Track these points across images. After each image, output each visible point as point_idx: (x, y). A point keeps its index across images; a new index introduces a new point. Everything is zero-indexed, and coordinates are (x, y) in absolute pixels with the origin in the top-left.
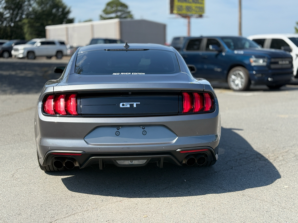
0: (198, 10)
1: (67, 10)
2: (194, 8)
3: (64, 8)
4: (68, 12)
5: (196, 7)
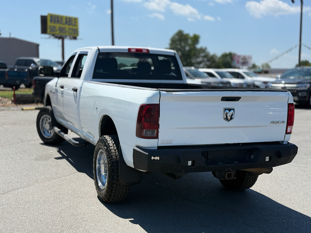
2: (67, 30)
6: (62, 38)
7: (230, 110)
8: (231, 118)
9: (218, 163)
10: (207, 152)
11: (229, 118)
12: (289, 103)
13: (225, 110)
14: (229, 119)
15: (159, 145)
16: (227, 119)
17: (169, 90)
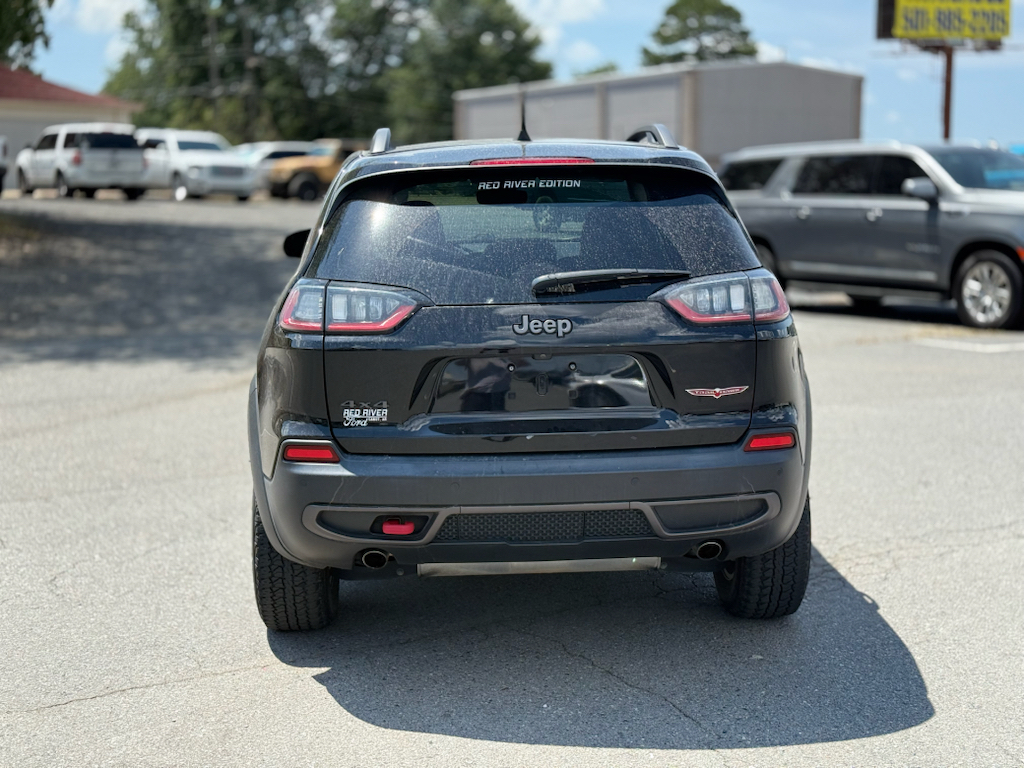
1: (529, 35)
2: (967, 17)
4: (536, 43)
6: (946, 50)
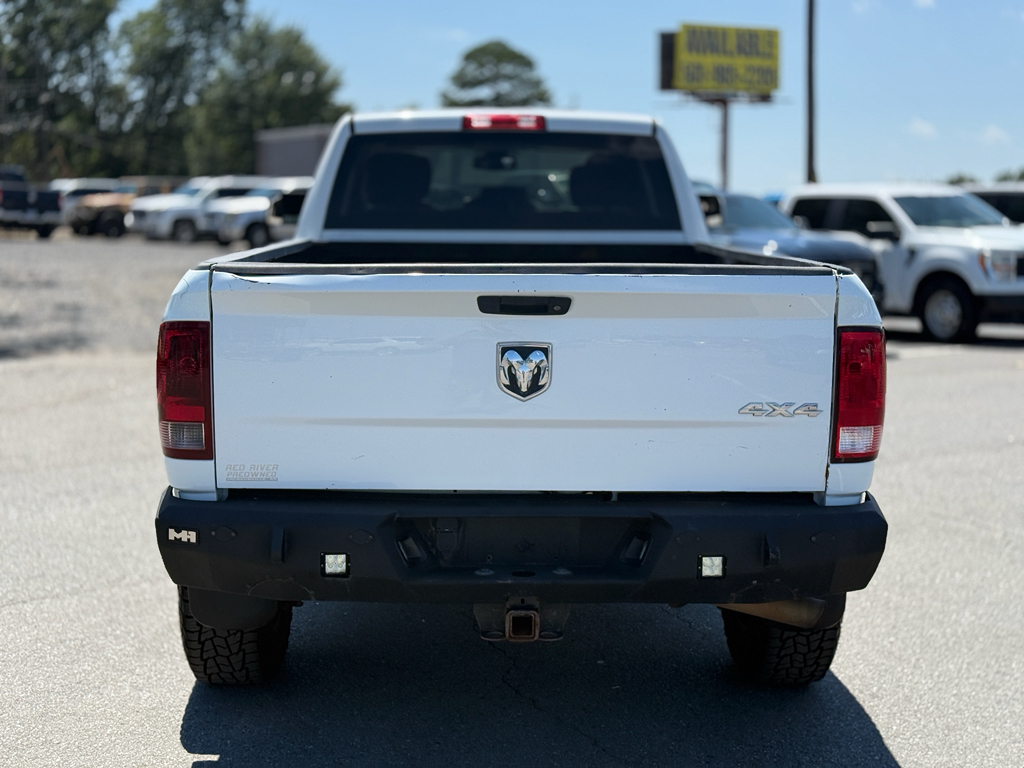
0: (756, 78)
2: (741, 71)
3: (320, 71)
5: (750, 69)
6: (722, 101)
7: (525, 352)
8: (535, 387)
9: (477, 573)
10: (435, 520)
11: (524, 383)
12: (839, 324)
13: (505, 350)
14: (524, 389)
15: (224, 484)
16: (514, 386)
17: (250, 269)
